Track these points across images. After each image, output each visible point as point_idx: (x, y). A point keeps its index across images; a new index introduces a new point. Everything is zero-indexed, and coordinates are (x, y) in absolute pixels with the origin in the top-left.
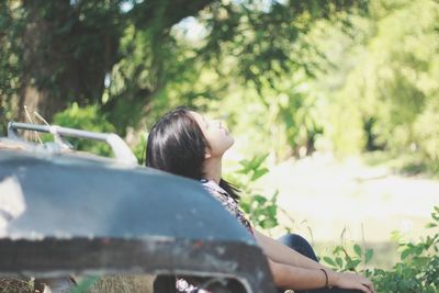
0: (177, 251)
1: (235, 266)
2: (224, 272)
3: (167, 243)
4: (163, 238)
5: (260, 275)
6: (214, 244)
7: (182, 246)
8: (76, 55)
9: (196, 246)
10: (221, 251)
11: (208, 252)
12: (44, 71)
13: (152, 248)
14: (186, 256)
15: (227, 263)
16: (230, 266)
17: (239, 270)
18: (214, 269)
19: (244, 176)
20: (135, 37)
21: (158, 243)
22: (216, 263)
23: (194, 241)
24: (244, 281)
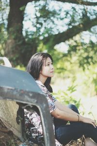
0: (15, 93)
1: (36, 101)
2: (32, 103)
3: (11, 89)
4: (10, 88)
5: (45, 105)
6: (28, 92)
7: (17, 91)
8: (23, 52)
9: (22, 92)
10: (31, 95)
11: (26, 95)
12: (12, 56)
13: (6, 91)
14: (18, 95)
15: (33, 100)
16: (34, 101)
17: (37, 102)
18: (28, 101)
19: (68, 91)
20: (43, 47)
21: (8, 89)
22: (29, 99)
23: (21, 90)
24: (38, 107)
